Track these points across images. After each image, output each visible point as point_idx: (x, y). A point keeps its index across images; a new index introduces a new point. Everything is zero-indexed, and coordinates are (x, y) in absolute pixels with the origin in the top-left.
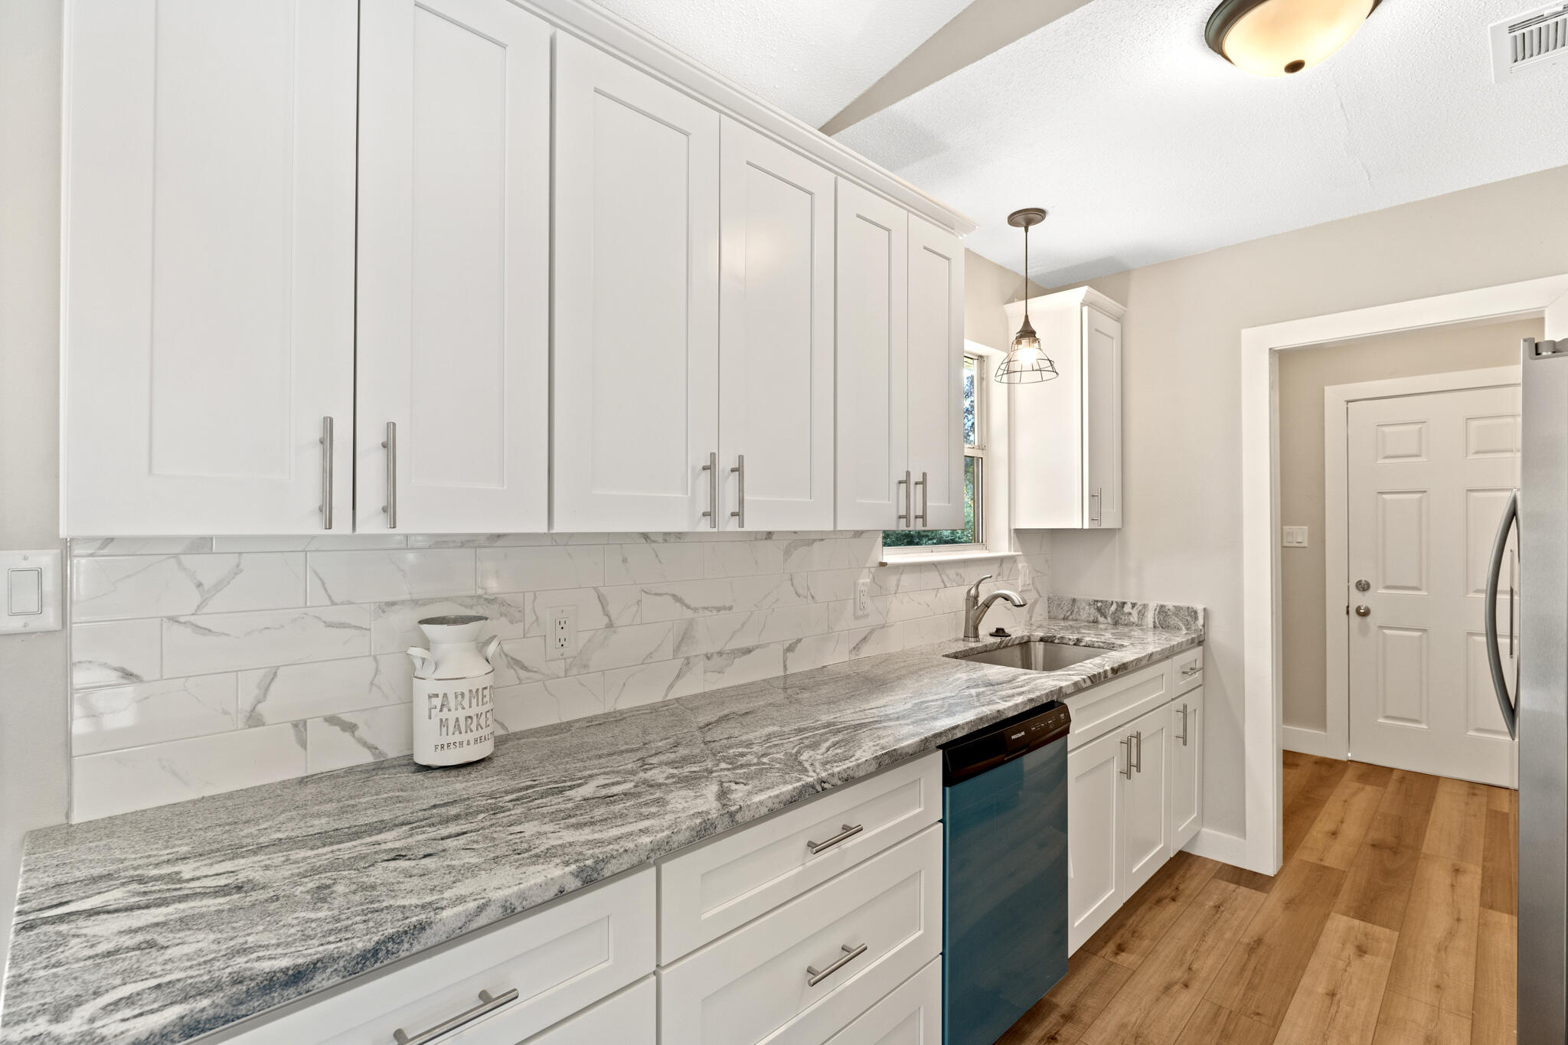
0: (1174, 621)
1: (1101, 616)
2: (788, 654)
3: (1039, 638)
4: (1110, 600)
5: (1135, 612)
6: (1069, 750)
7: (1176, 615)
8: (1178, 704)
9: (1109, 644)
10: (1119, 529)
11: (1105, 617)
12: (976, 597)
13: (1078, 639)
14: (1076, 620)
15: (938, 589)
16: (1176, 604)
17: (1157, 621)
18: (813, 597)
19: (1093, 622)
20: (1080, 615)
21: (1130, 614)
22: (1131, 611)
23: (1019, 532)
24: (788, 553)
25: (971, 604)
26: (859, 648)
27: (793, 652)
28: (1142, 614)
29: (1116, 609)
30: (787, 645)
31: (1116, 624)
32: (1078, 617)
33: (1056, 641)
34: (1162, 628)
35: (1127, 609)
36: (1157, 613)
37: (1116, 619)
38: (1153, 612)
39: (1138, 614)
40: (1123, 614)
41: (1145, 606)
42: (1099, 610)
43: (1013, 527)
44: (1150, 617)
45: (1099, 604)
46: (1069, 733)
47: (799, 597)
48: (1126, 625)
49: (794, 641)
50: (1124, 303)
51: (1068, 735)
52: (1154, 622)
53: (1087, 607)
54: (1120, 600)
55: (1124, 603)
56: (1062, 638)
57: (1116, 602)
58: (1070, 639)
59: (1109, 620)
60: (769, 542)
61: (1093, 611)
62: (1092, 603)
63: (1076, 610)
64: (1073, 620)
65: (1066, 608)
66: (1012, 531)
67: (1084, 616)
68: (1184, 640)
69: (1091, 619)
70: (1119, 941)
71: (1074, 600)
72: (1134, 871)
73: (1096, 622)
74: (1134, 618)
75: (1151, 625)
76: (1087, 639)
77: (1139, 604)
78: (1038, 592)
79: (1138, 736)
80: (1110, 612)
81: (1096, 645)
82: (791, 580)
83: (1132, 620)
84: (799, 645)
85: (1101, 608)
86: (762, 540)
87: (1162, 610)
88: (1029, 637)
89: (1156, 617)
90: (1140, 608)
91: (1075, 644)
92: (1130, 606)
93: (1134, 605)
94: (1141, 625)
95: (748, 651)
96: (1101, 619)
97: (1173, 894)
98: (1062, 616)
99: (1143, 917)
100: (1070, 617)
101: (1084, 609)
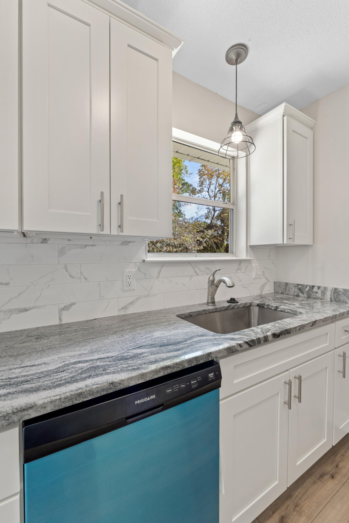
0: (343, 298)
1: (301, 293)
2: (63, 312)
3: (256, 304)
4: (306, 284)
5: (319, 292)
6: (220, 399)
7: (345, 295)
8: (340, 351)
9: (294, 311)
10: (312, 245)
11: (303, 294)
12: (213, 281)
13: (276, 307)
14: (288, 294)
15: (192, 276)
16: (345, 288)
17: (332, 297)
18: (85, 279)
19: (297, 296)
20: (290, 292)
21: (317, 292)
22: (317, 291)
23: (252, 247)
24: (62, 252)
25: (210, 284)
26: (127, 308)
27: (68, 311)
28: (324, 293)
29: (309, 290)
30: (62, 306)
31: (309, 297)
32: (289, 293)
33: (265, 307)
34: (336, 301)
35: (315, 289)
36: (332, 292)
37: (309, 295)
38: (330, 292)
39: (322, 292)
40: (313, 292)
41: (325, 288)
42: (300, 289)
43: (249, 245)
44: (328, 295)
45: (300, 286)
46: (220, 387)
47: (73, 278)
48: (314, 298)
49: (68, 304)
50: (315, 118)
51: (220, 388)
52: (331, 298)
53: (293, 288)
54: (311, 284)
55: (313, 287)
56: (268, 305)
57: (309, 286)
58: (272, 306)
59: (305, 295)
60: (44, 245)
61: (296, 290)
62: (296, 286)
63: (288, 289)
64: (286, 294)
65: (282, 288)
66: (248, 247)
67: (292, 292)
68: (345, 311)
69: (296, 294)
70: (283, 513)
71: (287, 284)
72: (298, 464)
73: (298, 296)
74: (319, 295)
75: (329, 300)
76: (282, 307)
77: (322, 287)
78: (267, 279)
79: (300, 378)
80: (306, 291)
81: (286, 311)
82: (66, 268)
83: (318, 296)
84: (73, 306)
85: (301, 288)
86: (37, 243)
87: (336, 291)
88: (251, 303)
89: (332, 295)
90: (323, 289)
91: (275, 310)
92: (317, 288)
93: (319, 288)
94: (323, 299)
95: (26, 310)
96: (301, 295)
97: (333, 471)
98: (281, 292)
99: (307, 491)
100: (285, 293)
101: (292, 288)
